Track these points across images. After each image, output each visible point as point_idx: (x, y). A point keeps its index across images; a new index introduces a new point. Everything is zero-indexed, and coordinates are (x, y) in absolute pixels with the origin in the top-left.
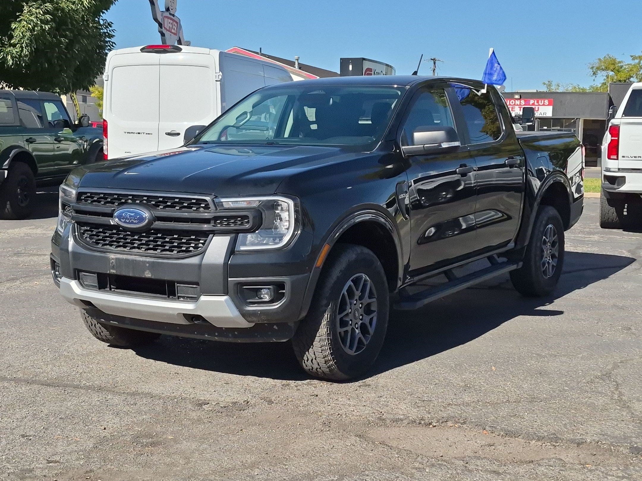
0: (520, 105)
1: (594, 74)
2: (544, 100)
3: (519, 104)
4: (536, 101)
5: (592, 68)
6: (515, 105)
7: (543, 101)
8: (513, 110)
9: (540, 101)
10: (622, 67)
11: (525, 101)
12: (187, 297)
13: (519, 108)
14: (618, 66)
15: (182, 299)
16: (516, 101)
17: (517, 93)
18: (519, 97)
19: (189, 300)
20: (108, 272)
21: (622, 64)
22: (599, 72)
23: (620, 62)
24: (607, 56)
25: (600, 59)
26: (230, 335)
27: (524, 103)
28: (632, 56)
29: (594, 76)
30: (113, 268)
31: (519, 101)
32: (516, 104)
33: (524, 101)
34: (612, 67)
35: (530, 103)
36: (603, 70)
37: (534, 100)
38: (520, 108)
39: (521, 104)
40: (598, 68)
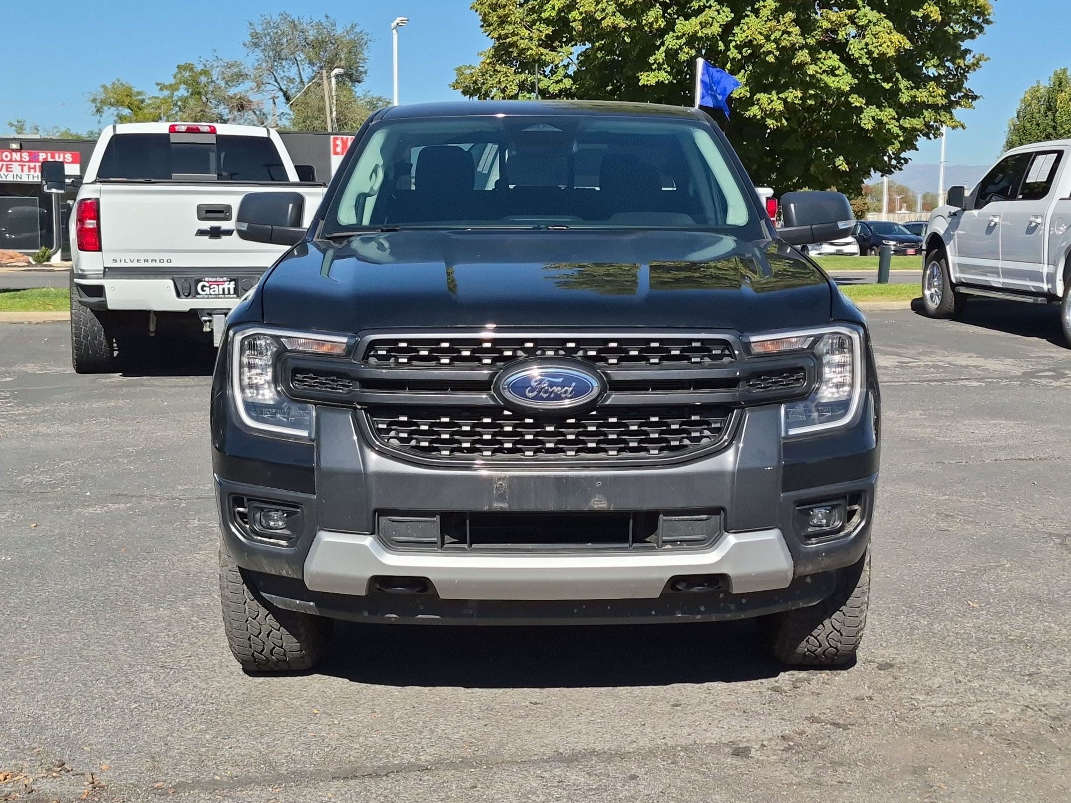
0: (21, 161)
1: (98, 111)
2: (64, 154)
3: (18, 159)
4: (49, 155)
5: (94, 100)
6: (11, 160)
7: (62, 155)
8: (9, 169)
9: (57, 155)
10: (142, 101)
11: (30, 155)
12: (681, 541)
13: (20, 167)
14: (137, 100)
15: (668, 546)
16: (14, 154)
17: (14, 139)
18: (19, 148)
19: (685, 546)
20: (486, 508)
21: (144, 97)
22: (105, 108)
23: (139, 93)
24: (116, 82)
25: (104, 87)
26: (733, 607)
27: (28, 159)
28: (158, 84)
29: (98, 115)
30: (502, 498)
31: (19, 154)
32: (14, 159)
33: (27, 154)
34: (127, 101)
35: (38, 159)
36: (112, 105)
37: (46, 154)
38: (22, 166)
39: (23, 159)
40: (103, 102)
